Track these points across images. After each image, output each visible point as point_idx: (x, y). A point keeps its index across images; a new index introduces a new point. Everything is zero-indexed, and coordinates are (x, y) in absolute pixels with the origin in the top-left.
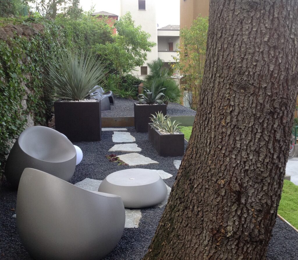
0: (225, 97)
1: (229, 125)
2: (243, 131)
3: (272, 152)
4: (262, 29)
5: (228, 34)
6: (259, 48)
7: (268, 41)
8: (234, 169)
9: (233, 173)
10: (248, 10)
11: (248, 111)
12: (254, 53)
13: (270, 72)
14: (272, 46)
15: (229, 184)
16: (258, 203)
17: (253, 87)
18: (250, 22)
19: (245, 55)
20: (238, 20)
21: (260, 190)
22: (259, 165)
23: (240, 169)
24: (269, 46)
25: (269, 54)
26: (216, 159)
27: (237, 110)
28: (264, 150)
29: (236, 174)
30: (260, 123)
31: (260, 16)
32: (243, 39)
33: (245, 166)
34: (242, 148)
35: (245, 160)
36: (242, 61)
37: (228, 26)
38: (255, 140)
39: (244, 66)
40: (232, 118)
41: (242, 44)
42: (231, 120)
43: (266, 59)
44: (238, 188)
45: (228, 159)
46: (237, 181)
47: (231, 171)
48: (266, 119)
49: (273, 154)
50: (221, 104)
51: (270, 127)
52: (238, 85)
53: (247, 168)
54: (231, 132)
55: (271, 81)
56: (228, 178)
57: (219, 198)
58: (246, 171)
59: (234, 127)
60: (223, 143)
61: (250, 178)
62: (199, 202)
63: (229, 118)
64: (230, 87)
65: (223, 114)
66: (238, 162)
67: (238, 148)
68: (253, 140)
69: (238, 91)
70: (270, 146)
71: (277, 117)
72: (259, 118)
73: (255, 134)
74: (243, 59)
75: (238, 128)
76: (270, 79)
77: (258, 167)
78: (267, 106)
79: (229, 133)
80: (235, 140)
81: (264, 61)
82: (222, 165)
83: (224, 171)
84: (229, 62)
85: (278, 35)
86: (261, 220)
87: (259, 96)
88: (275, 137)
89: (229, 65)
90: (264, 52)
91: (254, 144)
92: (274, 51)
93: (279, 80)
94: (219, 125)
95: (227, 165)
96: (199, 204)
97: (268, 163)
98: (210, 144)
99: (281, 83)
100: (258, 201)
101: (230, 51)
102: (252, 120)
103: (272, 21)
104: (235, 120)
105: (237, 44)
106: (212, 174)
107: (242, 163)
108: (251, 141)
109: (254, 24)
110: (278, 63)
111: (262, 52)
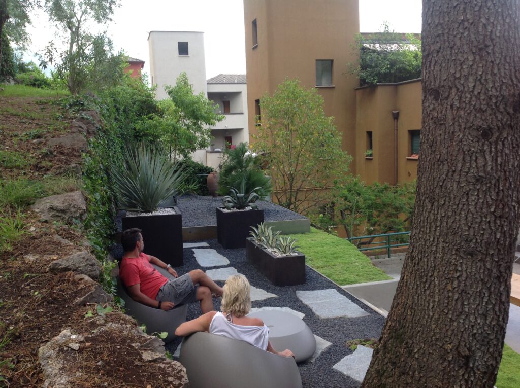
0: (451, 262)
1: (456, 289)
2: (471, 296)
3: (498, 314)
4: (488, 200)
5: (452, 202)
6: (486, 218)
7: (495, 211)
8: (462, 334)
9: (461, 337)
10: (475, 183)
11: (476, 276)
12: (481, 222)
13: (497, 240)
14: (498, 216)
15: (457, 348)
16: (483, 365)
17: (481, 254)
18: (476, 194)
19: (472, 224)
20: (464, 191)
21: (486, 352)
22: (486, 328)
23: (468, 333)
24: (495, 215)
25: (495, 223)
26: (441, 323)
27: (464, 275)
28: (491, 313)
29: (464, 338)
30: (488, 287)
31: (486, 189)
32: (469, 209)
33: (473, 330)
34: (470, 312)
35: (473, 324)
36: (469, 229)
37: (452, 195)
38: (482, 303)
39: (472, 234)
40: (459, 282)
41: (468, 214)
42: (458, 285)
43: (493, 228)
44: (467, 353)
45: (455, 324)
46: (465, 346)
47: (459, 336)
48: (493, 283)
49: (499, 316)
50: (446, 268)
51: (497, 290)
52: (465, 251)
53: (475, 331)
54: (458, 297)
55: (497, 248)
56: (456, 342)
57: (446, 364)
58: (475, 334)
59: (462, 292)
60: (450, 307)
61: (478, 341)
62: (422, 368)
63: (456, 283)
64: (457, 252)
65: (449, 279)
66: (467, 326)
67: (465, 312)
68: (481, 304)
69: (465, 257)
70: (497, 308)
71: (503, 280)
72: (487, 282)
73: (483, 298)
74: (470, 227)
75: (466, 292)
76: (497, 246)
77: (485, 330)
78: (494, 271)
79: (456, 298)
80: (463, 304)
81: (491, 229)
82: (448, 329)
83: (451, 335)
84: (455, 229)
85: (503, 205)
86: (486, 382)
87: (487, 261)
88: (501, 300)
89: (454, 232)
90: (491, 221)
91: (481, 308)
92: (500, 221)
93: (505, 246)
94: (444, 289)
95: (454, 329)
96: (421, 370)
97: (494, 325)
98: (433, 308)
99: (506, 248)
100: (484, 363)
101: (455, 218)
102: (480, 285)
103: (498, 194)
104: (462, 285)
105: (463, 213)
106: (436, 339)
107: (470, 327)
108: (479, 305)
109: (481, 196)
110: (503, 231)
111: (489, 222)
